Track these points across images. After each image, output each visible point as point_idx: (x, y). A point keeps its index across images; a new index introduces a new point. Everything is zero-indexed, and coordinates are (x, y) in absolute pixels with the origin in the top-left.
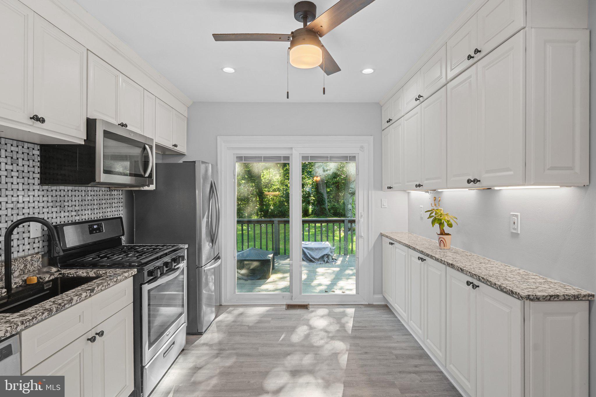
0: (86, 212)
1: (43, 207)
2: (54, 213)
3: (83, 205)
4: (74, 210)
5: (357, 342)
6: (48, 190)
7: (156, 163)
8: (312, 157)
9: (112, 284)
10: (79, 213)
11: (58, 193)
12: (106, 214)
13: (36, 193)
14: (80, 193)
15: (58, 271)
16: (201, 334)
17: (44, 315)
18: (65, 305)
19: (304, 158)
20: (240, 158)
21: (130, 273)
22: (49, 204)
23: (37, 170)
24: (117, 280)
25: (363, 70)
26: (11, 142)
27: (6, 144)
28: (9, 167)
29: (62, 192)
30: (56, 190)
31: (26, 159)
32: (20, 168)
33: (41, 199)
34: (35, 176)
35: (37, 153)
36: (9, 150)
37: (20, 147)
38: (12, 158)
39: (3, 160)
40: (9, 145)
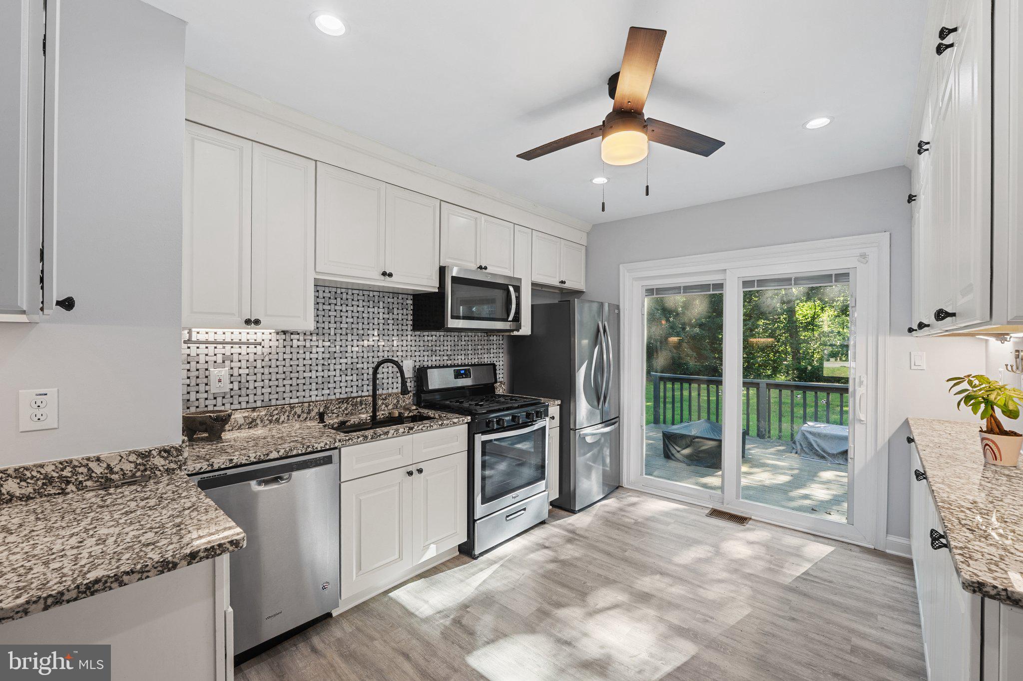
0: (459, 357)
1: (415, 351)
2: (426, 357)
3: (456, 350)
4: (445, 355)
5: (790, 598)
6: (420, 336)
7: (532, 305)
8: (761, 282)
9: (435, 427)
10: (451, 358)
11: (430, 338)
12: (482, 360)
13: (409, 338)
14: (452, 338)
15: (417, 409)
16: (574, 512)
17: (359, 439)
19: (746, 284)
20: (650, 291)
21: (461, 419)
22: (420, 348)
23: (410, 317)
24: (442, 424)
25: (807, 123)
26: (387, 295)
27: (384, 297)
28: (386, 316)
29: (434, 337)
30: (428, 336)
31: (400, 308)
32: (395, 317)
33: (413, 343)
34: (408, 322)
35: (410, 302)
36: (386, 302)
37: (396, 298)
38: (388, 308)
39: (381, 310)
40: (386, 297)
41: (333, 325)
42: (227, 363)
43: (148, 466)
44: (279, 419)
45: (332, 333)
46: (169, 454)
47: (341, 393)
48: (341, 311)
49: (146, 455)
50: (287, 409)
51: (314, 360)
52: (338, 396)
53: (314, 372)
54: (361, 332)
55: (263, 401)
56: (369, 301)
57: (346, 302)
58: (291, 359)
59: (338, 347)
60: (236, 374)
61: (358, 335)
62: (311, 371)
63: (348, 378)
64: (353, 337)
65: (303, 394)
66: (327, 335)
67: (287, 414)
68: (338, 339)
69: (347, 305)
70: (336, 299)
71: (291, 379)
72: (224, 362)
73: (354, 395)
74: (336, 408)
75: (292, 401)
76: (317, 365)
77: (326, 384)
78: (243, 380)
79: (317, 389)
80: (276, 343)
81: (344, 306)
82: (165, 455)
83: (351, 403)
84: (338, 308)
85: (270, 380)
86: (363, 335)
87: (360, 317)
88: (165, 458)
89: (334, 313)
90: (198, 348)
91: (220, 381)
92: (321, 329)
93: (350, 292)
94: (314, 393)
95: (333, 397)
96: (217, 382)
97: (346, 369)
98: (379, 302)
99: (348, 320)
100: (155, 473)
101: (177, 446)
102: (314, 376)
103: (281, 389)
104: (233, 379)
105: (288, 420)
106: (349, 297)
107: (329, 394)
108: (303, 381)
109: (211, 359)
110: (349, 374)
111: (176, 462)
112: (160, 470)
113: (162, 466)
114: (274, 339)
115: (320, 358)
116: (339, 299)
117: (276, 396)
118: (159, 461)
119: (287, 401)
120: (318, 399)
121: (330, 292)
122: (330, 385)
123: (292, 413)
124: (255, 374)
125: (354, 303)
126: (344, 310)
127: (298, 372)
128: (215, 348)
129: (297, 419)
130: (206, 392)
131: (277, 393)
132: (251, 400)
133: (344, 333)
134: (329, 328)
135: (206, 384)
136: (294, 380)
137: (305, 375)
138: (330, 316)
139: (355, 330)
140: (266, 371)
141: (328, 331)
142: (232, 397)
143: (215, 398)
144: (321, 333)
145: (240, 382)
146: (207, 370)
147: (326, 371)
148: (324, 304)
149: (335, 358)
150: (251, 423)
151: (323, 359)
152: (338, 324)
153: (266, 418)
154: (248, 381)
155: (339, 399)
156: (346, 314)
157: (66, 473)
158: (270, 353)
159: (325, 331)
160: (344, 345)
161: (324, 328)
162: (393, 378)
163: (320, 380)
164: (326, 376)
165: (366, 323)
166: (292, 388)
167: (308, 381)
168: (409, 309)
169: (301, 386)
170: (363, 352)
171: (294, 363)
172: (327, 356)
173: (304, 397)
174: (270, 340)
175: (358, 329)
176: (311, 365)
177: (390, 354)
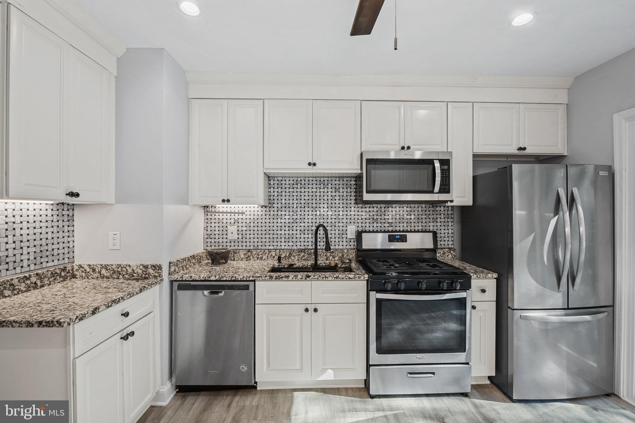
1: (358, 219)
4: (387, 223)
6: (362, 208)
11: (371, 209)
13: (353, 209)
18: (282, 277)
22: (363, 217)
23: (353, 194)
26: (335, 179)
27: (332, 180)
28: (333, 194)
29: (375, 208)
30: (369, 208)
31: (345, 188)
32: (341, 194)
33: (356, 213)
34: (351, 198)
35: (353, 183)
36: (333, 184)
37: (341, 181)
38: (335, 188)
39: (330, 190)
40: (333, 181)
41: (295, 202)
42: (236, 223)
43: (147, 273)
44: (263, 257)
45: (295, 207)
46: (155, 268)
47: (300, 246)
48: (301, 192)
49: (146, 267)
50: (267, 252)
51: (283, 223)
52: (299, 247)
53: (283, 231)
54: (315, 205)
55: (254, 246)
56: (320, 184)
57: (304, 186)
58: (269, 223)
59: (299, 216)
60: (240, 230)
61: (312, 207)
62: (281, 230)
63: (305, 236)
64: (309, 209)
65: (276, 244)
66: (291, 208)
67: (267, 255)
68: (299, 210)
69: (305, 188)
70: (297, 184)
71: (269, 234)
72: (234, 223)
73: (309, 247)
74: (297, 255)
75: (270, 248)
76: (285, 226)
77: (291, 239)
78: (244, 234)
79: (285, 242)
80: (261, 213)
81: (303, 189)
82: (154, 268)
83: (307, 253)
84: (299, 190)
85: (258, 234)
86: (316, 207)
87: (314, 195)
88: (154, 270)
89: (296, 194)
90: (223, 215)
91: (232, 233)
92: (287, 204)
93: (307, 179)
94: (283, 244)
95: (295, 248)
96: (231, 234)
97: (304, 230)
98: (328, 184)
99: (305, 198)
100: (149, 276)
101: (158, 265)
102: (283, 234)
103: (264, 240)
104: (239, 232)
105: (268, 258)
106: (306, 182)
107: (293, 246)
108: (276, 236)
109: (229, 221)
110: (306, 233)
111: (158, 273)
112: (151, 276)
113: (153, 274)
114: (260, 211)
115: (287, 222)
116: (299, 185)
117: (261, 244)
118: (151, 271)
119: (267, 247)
120: (286, 248)
121: (293, 180)
122: (293, 240)
123: (270, 255)
124: (250, 230)
125: (309, 186)
126: (303, 191)
127: (273, 230)
128: (231, 215)
129: (272, 258)
130: (227, 238)
131: (262, 242)
132: (248, 245)
133: (303, 206)
134: (293, 204)
135: (227, 235)
136: (271, 235)
137: (278, 232)
138: (293, 196)
139: (310, 204)
140: (256, 229)
141: (292, 205)
142: (238, 242)
143: (230, 242)
144: (287, 207)
145: (242, 234)
146: (227, 227)
147: (291, 231)
148: (289, 188)
149: (297, 223)
150: (247, 258)
151: (289, 223)
152: (299, 200)
153: (255, 256)
154: (246, 234)
155: (300, 249)
156: (304, 194)
157: (119, 270)
158: (258, 219)
159: (290, 205)
160: (303, 214)
161: (289, 203)
162: (339, 238)
163: (287, 236)
164: (291, 234)
165: (318, 199)
166: (270, 240)
167: (279, 236)
168: (353, 188)
169: (275, 239)
170: (316, 219)
171: (271, 225)
172: (292, 221)
173: (277, 246)
174: (258, 211)
175: (312, 203)
176: (281, 226)
177: (337, 221)
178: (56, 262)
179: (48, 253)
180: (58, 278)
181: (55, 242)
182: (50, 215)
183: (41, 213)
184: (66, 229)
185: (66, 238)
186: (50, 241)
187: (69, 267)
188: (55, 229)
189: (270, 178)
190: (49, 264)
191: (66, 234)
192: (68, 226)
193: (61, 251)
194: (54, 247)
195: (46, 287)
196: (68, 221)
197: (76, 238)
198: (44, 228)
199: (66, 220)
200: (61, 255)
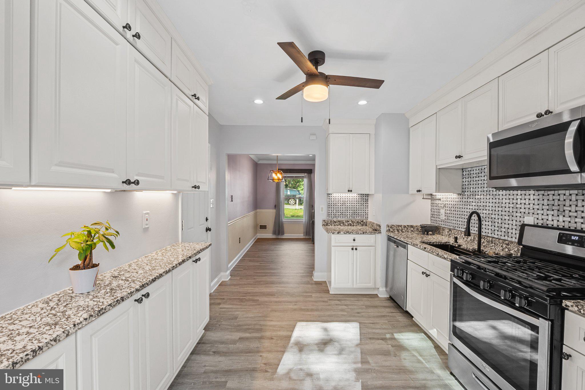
29: (562, 196)
30: (554, 195)
33: (536, 202)
55: (453, 226)
58: (462, 208)
59: (482, 203)
60: (446, 212)
63: (486, 223)
66: (477, 195)
72: (444, 207)
80: (458, 200)
85: (455, 217)
91: (442, 215)
103: (459, 223)
109: (441, 206)
110: (487, 221)
114: (457, 198)
116: (483, 173)
119: (460, 229)
121: (479, 170)
124: (451, 214)
127: (464, 215)
130: (440, 218)
132: (450, 225)
135: (440, 215)
136: (463, 219)
142: (445, 222)
144: (474, 194)
145: (447, 216)
146: (440, 210)
150: (449, 235)
152: (483, 188)
154: (449, 217)
158: (456, 205)
159: (476, 193)
162: (516, 229)
172: (477, 208)
177: (515, 210)
178: (360, 218)
179: (357, 214)
180: (360, 224)
181: (360, 210)
182: (358, 199)
183: (355, 198)
184: (364, 204)
185: (364, 208)
186: (358, 209)
187: (365, 221)
188: (360, 205)
189: (464, 170)
190: (357, 218)
191: (365, 207)
192: (366, 204)
193: (362, 214)
194: (359, 211)
195: (355, 226)
196: (366, 201)
197: (369, 209)
198: (355, 204)
199: (364, 201)
200: (362, 215)
